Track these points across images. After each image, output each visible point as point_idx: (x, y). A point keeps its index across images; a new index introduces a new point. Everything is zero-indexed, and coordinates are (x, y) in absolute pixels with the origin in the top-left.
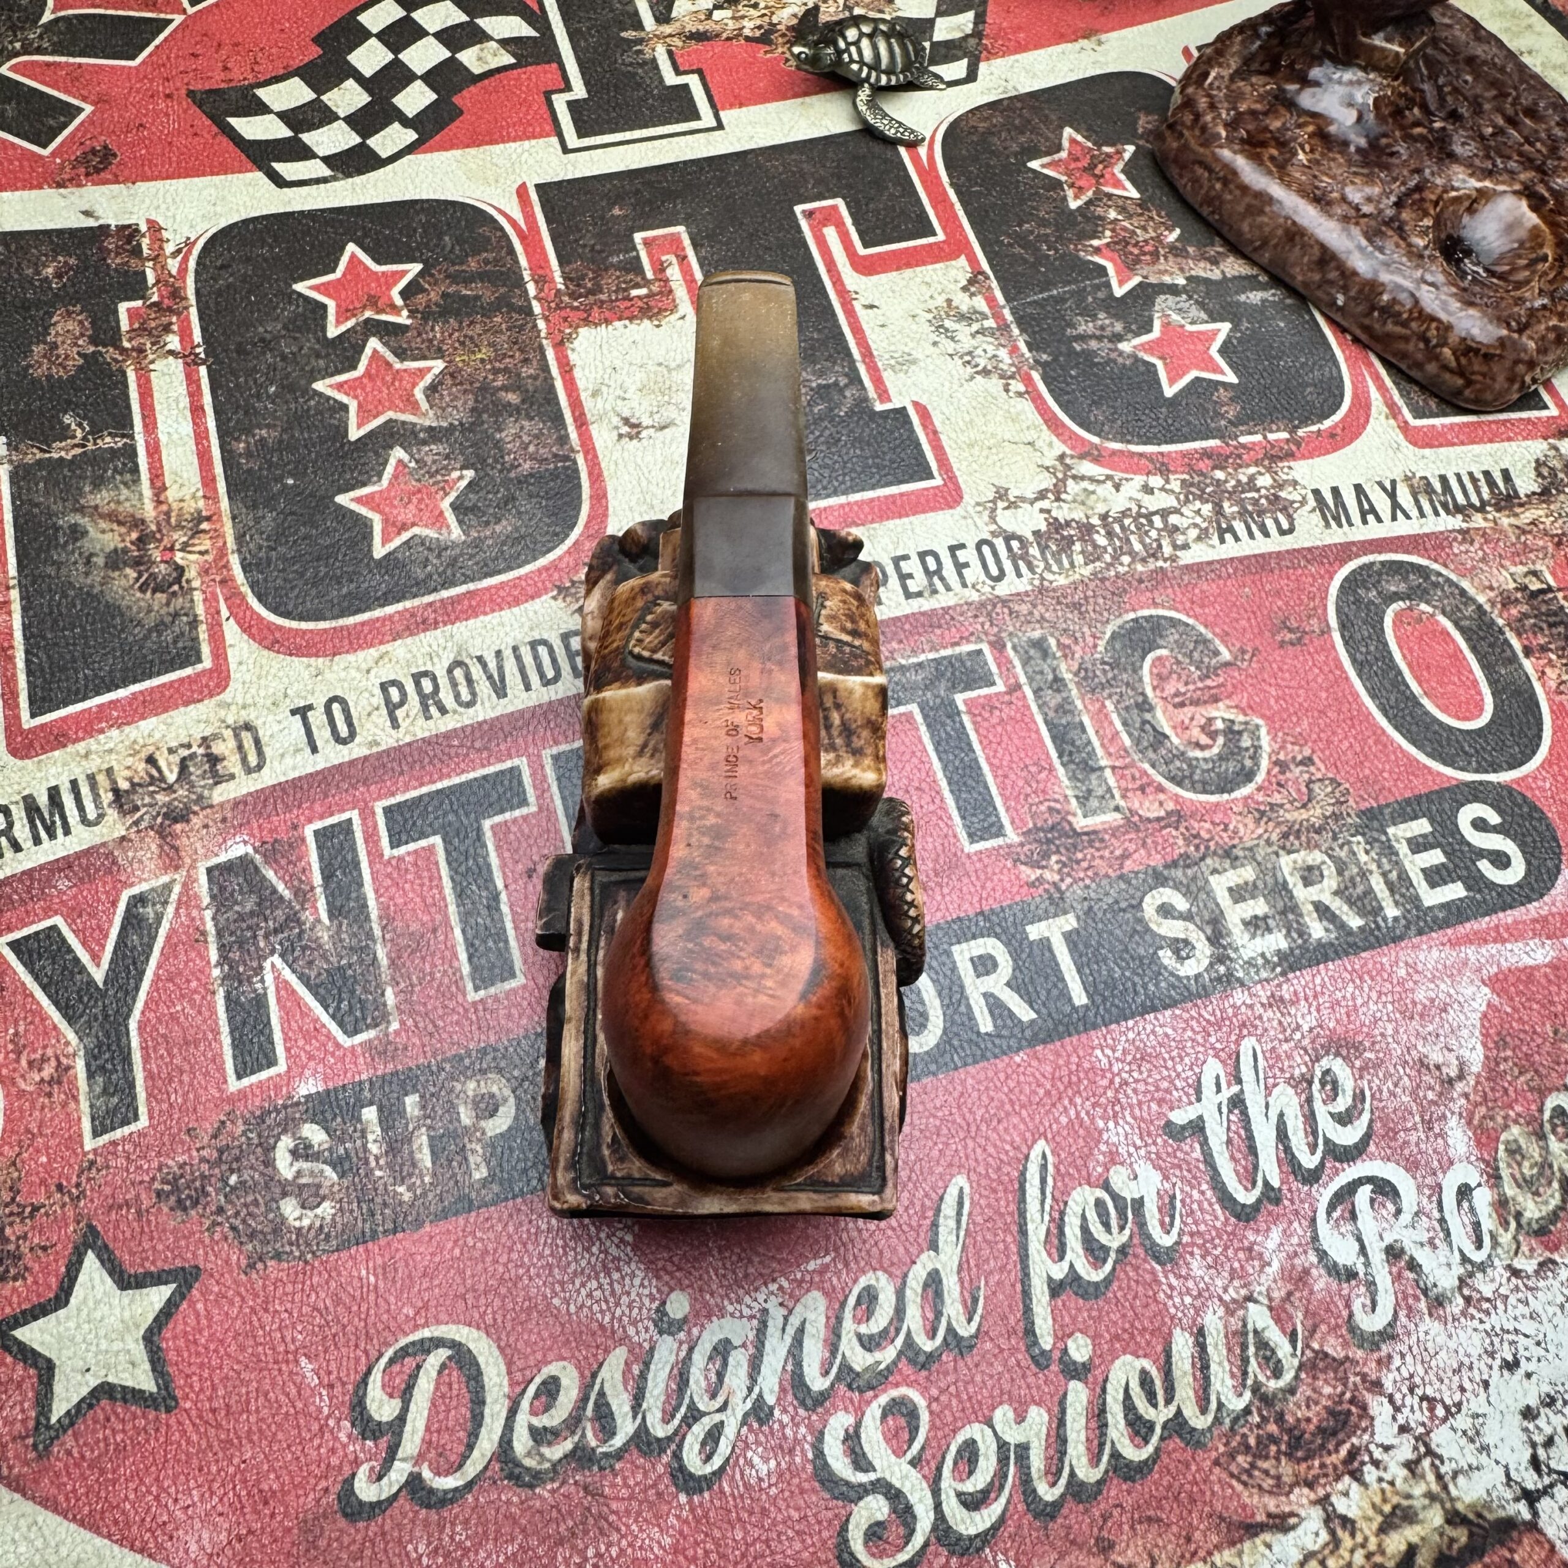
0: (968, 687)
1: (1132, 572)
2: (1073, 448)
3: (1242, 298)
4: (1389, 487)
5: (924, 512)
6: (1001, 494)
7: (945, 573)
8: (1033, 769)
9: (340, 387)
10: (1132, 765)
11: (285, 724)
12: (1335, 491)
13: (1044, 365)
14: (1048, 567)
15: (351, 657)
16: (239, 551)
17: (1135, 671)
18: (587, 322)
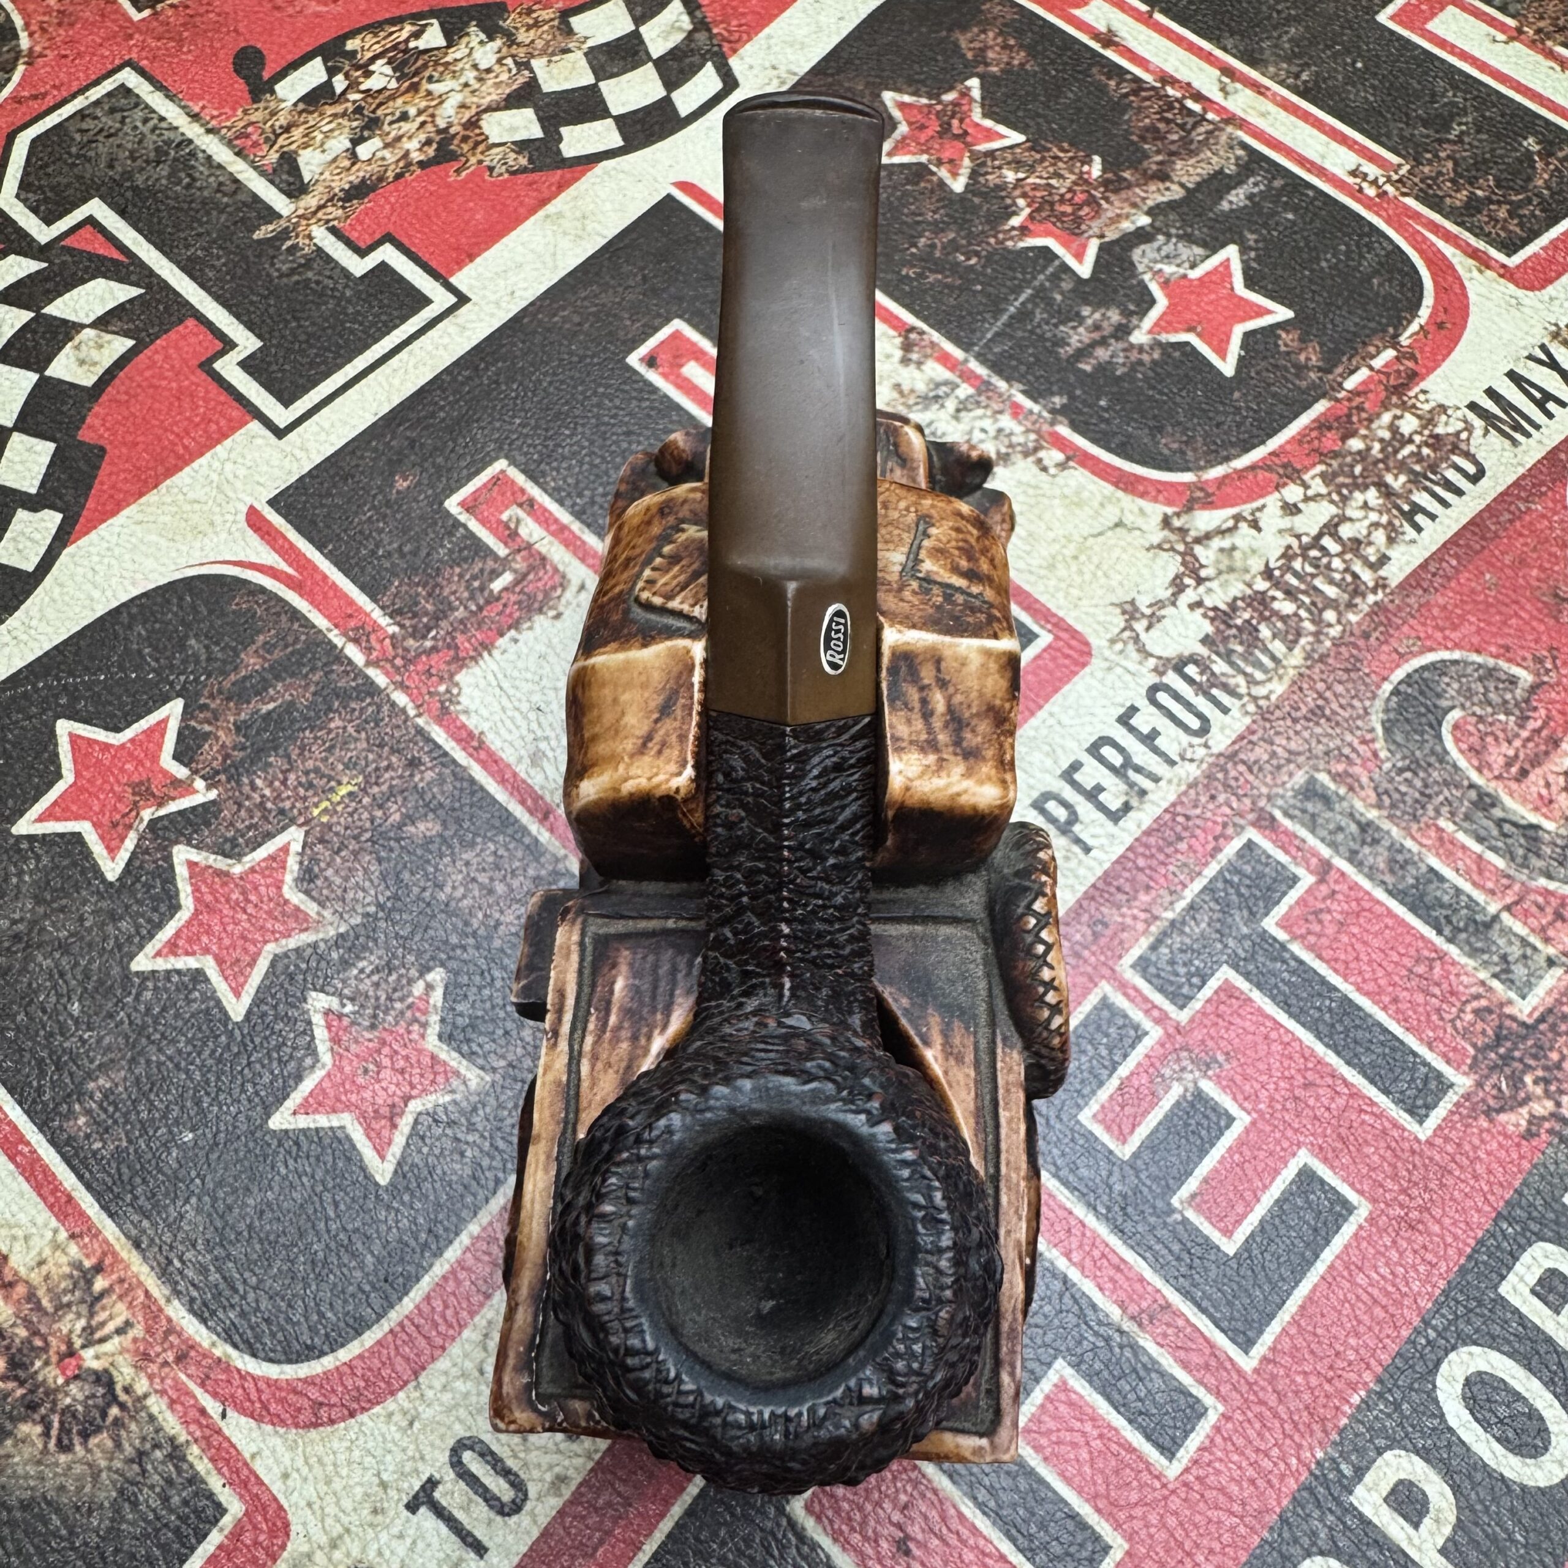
0: (1270, 903)
1: (1347, 627)
2: (1169, 502)
3: (1225, 206)
4: (1543, 357)
5: (1056, 690)
6: (1130, 611)
7: (1137, 760)
8: (1421, 969)
9: (172, 947)
10: (1526, 891)
11: (411, 1532)
12: (1491, 393)
13: (1063, 411)
14: (1251, 681)
15: (443, 1364)
16: (177, 1293)
17: (1441, 761)
18: (460, 662)
